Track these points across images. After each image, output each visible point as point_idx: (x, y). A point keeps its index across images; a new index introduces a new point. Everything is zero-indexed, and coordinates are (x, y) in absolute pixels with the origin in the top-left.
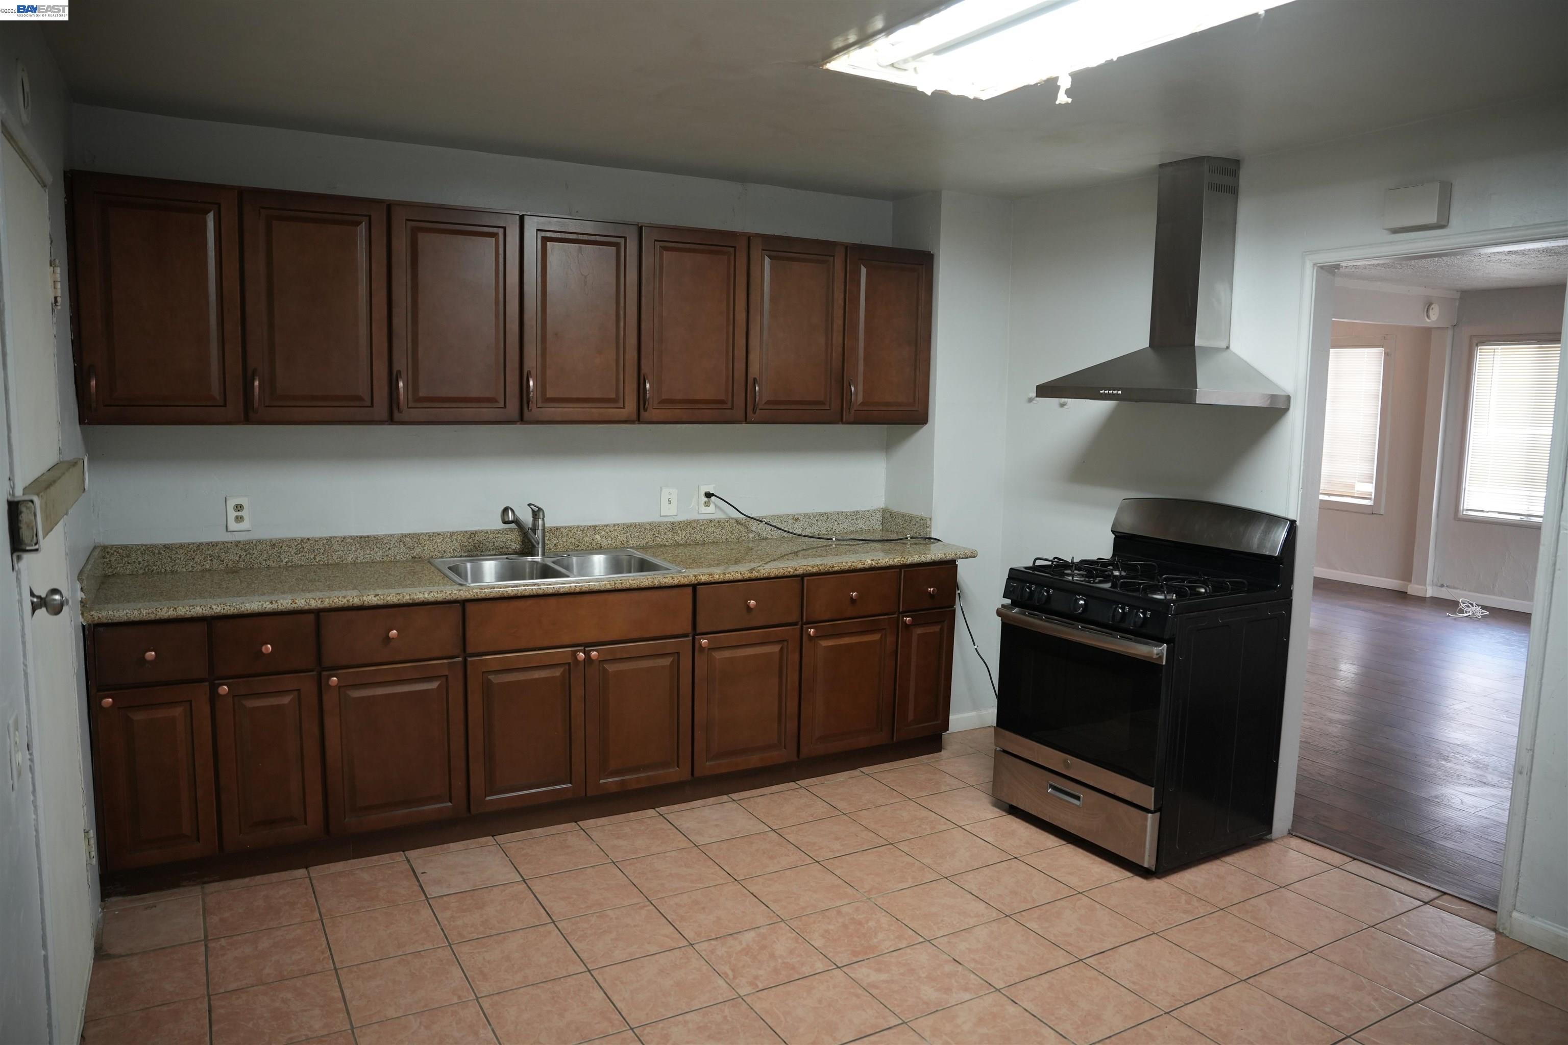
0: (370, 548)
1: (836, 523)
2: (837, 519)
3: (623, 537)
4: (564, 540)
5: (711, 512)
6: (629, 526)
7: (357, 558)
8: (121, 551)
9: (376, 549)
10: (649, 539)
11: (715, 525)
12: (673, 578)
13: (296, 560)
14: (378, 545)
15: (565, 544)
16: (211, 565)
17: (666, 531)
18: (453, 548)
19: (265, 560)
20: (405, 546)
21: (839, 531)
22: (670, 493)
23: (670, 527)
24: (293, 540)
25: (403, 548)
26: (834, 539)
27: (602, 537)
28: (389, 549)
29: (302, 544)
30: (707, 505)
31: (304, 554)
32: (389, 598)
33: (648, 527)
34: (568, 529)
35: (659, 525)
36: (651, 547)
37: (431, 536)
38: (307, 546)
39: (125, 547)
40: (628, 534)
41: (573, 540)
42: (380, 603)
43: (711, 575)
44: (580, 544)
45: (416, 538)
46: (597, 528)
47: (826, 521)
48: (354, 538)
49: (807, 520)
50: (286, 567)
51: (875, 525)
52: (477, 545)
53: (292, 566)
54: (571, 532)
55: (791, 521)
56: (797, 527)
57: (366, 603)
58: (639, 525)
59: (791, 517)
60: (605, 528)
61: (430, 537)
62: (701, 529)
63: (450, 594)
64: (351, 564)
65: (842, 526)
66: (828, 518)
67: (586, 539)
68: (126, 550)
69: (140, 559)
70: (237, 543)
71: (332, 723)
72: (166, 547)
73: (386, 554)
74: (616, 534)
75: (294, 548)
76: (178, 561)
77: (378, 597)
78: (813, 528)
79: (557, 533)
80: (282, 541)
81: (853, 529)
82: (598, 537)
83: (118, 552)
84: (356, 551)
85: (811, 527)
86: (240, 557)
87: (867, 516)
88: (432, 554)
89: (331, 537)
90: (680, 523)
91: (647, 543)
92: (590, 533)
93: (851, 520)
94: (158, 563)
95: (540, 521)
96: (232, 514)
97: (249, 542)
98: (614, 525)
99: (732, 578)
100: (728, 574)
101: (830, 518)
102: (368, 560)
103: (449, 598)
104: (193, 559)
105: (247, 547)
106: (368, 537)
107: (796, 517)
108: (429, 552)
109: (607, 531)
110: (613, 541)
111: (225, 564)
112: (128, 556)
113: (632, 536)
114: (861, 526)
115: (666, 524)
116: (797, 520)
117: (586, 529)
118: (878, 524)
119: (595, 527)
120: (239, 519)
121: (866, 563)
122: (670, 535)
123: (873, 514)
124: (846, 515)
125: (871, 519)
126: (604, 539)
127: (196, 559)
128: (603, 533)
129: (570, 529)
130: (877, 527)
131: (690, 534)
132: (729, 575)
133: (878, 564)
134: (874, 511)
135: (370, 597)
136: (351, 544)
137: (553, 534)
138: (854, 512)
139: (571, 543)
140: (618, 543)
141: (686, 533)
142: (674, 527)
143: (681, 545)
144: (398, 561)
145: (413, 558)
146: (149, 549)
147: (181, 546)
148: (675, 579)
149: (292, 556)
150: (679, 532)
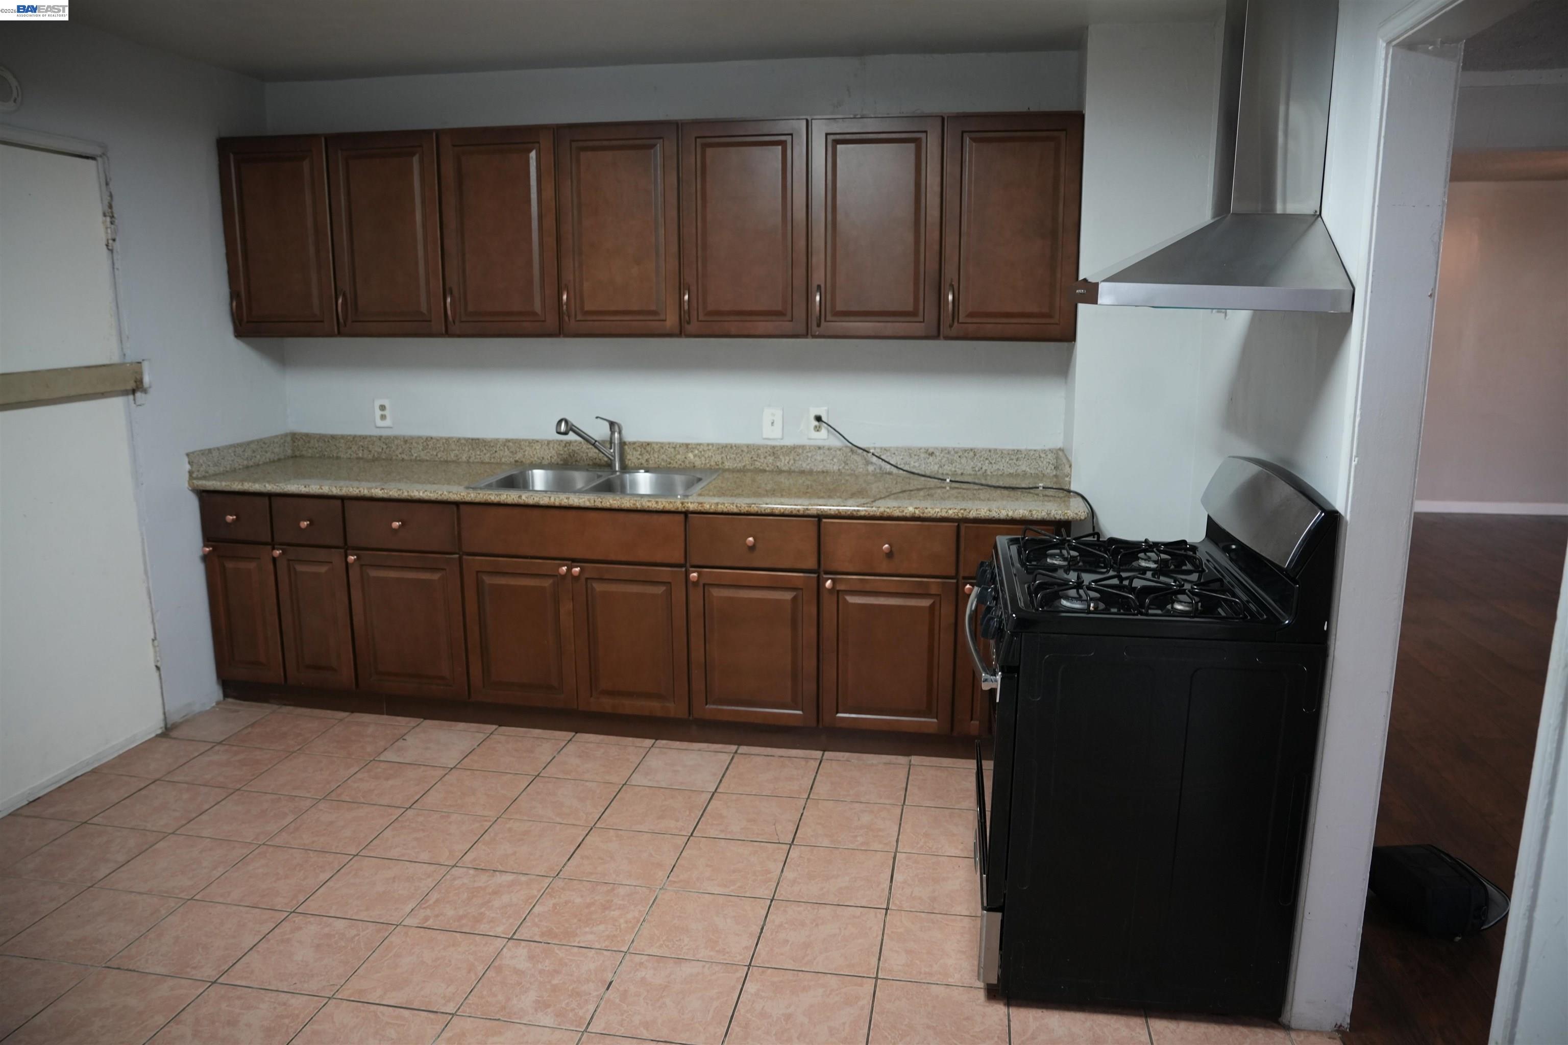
0: (480, 449)
1: (987, 461)
2: (989, 457)
3: (718, 458)
4: (656, 455)
5: (822, 437)
6: (725, 446)
7: (470, 458)
8: (304, 438)
9: (485, 451)
10: (747, 462)
11: (824, 453)
12: (657, 502)
13: (423, 455)
14: (487, 447)
15: (657, 460)
16: (363, 454)
17: (767, 455)
18: (550, 455)
19: (400, 454)
20: (508, 450)
21: (991, 473)
22: (773, 415)
23: (771, 450)
24: (420, 437)
25: (507, 453)
26: (948, 480)
27: (695, 456)
28: (496, 452)
29: (427, 441)
30: (817, 429)
31: (428, 450)
32: (391, 493)
33: (745, 449)
34: (659, 445)
35: (758, 447)
36: (749, 470)
37: (532, 443)
38: (431, 444)
39: (307, 435)
40: (723, 455)
41: (664, 456)
42: (385, 496)
43: (701, 503)
44: (672, 462)
45: (518, 443)
46: (690, 446)
47: (972, 459)
48: (467, 440)
49: (946, 456)
50: (416, 460)
51: (1045, 468)
52: (572, 455)
53: (420, 460)
54: (662, 448)
55: (923, 455)
56: (932, 463)
57: (374, 495)
58: (735, 446)
59: (923, 450)
60: (698, 447)
61: (529, 443)
62: (808, 456)
63: (441, 495)
64: (465, 462)
65: (995, 467)
66: (975, 455)
67: (678, 457)
68: (308, 437)
69: (317, 445)
70: (380, 438)
71: (356, 595)
72: (333, 437)
73: (494, 455)
74: (710, 454)
75: (421, 444)
76: (341, 449)
77: (383, 491)
78: (954, 465)
79: (649, 448)
80: (412, 438)
81: (1012, 471)
82: (691, 455)
83: (302, 439)
84: (469, 451)
85: (952, 464)
86: (383, 449)
87: (1033, 457)
88: (532, 459)
89: (449, 438)
90: (782, 447)
91: (744, 466)
92: (681, 450)
93: (1010, 460)
94: (328, 450)
95: (616, 435)
96: (378, 413)
97: (388, 438)
98: (708, 445)
99: (725, 510)
100: (721, 504)
101: (978, 455)
102: (479, 460)
103: (440, 498)
104: (351, 448)
105: (387, 441)
106: (478, 439)
107: (930, 451)
108: (529, 457)
109: (700, 450)
110: (707, 461)
111: (372, 455)
112: (309, 442)
113: (728, 457)
114: (1024, 468)
115: (766, 448)
116: (932, 454)
117: (678, 446)
118: (1049, 468)
119: (687, 445)
120: (383, 417)
121: (906, 511)
122: (770, 459)
123: (1043, 455)
124: (1002, 454)
125: (1039, 461)
126: (697, 459)
127: (353, 449)
128: (696, 452)
129: (662, 445)
130: (1048, 471)
131: (794, 460)
132: (723, 507)
133: (923, 513)
134: (1044, 451)
135: (377, 490)
136: (465, 445)
137: (645, 449)
138: (1014, 450)
139: (663, 460)
140: (713, 463)
141: (790, 460)
142: (774, 451)
143: (784, 471)
144: (504, 463)
145: (516, 461)
146: (322, 438)
147: (343, 437)
148: (660, 504)
149: (419, 451)
150: (781, 457)
